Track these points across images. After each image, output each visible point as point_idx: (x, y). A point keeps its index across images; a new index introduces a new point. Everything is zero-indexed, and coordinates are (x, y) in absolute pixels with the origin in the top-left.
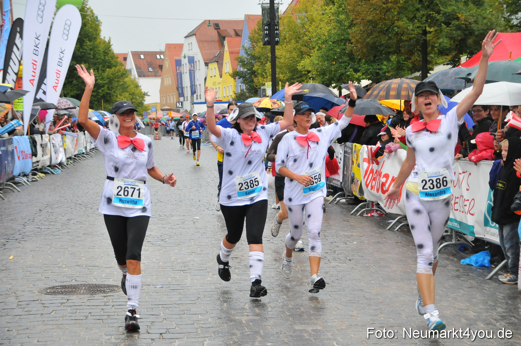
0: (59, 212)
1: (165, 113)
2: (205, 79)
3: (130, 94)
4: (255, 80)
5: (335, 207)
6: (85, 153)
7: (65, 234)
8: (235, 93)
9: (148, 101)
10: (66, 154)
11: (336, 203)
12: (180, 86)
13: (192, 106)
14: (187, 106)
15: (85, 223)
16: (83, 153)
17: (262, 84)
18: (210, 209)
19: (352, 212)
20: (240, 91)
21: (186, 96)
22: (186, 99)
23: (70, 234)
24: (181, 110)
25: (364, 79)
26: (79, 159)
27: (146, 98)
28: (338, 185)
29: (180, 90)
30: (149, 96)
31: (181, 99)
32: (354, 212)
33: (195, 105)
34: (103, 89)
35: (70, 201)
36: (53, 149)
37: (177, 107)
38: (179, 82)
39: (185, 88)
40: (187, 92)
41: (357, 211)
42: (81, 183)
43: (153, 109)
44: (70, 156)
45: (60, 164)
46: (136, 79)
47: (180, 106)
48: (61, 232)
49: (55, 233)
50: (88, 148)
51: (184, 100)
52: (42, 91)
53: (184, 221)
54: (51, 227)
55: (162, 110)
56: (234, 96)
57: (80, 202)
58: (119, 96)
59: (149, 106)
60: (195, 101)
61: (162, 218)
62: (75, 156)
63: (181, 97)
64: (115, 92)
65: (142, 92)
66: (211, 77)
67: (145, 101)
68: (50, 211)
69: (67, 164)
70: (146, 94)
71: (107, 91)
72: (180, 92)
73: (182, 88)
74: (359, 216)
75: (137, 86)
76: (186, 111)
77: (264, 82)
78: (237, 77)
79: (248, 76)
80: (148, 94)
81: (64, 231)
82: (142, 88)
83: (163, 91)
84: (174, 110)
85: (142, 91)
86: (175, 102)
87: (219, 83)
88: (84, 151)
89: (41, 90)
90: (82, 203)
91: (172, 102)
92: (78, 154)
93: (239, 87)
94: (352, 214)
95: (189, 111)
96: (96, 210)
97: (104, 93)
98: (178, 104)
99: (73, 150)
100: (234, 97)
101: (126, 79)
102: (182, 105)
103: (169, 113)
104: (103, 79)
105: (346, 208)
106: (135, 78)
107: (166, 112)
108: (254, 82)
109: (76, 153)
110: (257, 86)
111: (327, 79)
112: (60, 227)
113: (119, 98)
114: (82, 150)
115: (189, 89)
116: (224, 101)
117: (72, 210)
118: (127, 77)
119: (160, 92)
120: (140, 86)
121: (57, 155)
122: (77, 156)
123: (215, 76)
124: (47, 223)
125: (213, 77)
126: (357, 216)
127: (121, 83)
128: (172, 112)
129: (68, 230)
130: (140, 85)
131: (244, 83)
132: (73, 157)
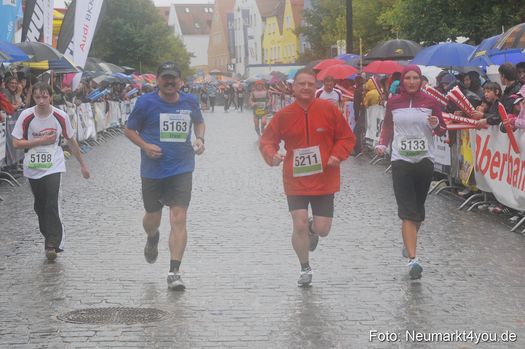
0: (87, 204)
1: (214, 77)
2: (262, 37)
3: (172, 55)
4: (324, 38)
5: (436, 199)
6: (120, 126)
7: (94, 234)
8: (298, 54)
9: (194, 63)
10: (96, 128)
11: (438, 194)
12: (232, 45)
13: (247, 69)
14: (241, 69)
15: (119, 219)
16: (117, 127)
17: (332, 42)
18: (277, 200)
19: (462, 206)
20: (303, 51)
21: (239, 57)
22: (239, 61)
23: (100, 234)
24: (234, 74)
25: (460, 36)
26: (113, 134)
27: (192, 60)
28: (440, 170)
29: (232, 50)
30: (195, 57)
31: (234, 61)
32: (464, 207)
33: (251, 68)
34: (140, 48)
35: (100, 189)
36: (80, 122)
37: (228, 70)
38: (231, 41)
39: (238, 48)
40: (241, 53)
41: (469, 205)
42: (114, 165)
43: (200, 73)
44: (102, 130)
45: (90, 140)
46: (180, 37)
47: (232, 69)
48: (88, 230)
49: (81, 233)
50: (123, 121)
51: (237, 62)
52: (70, 51)
53: (244, 217)
54: (76, 223)
55: (211, 74)
56: (297, 57)
57: (113, 189)
58: (160, 58)
59: (195, 69)
60: (250, 63)
61: (217, 212)
62: (107, 130)
63: (234, 58)
64: (155, 52)
65: (187, 53)
66: (270, 34)
67: (190, 63)
68: (76, 201)
69: (98, 140)
70: (191, 55)
71: (146, 51)
72: (232, 52)
73: (235, 48)
74: (471, 212)
75: (181, 46)
76: (239, 75)
77: (334, 40)
78: (302, 34)
79: (314, 33)
80: (194, 55)
81: (92, 230)
82: (187, 47)
83: (212, 51)
84: (224, 75)
85: (187, 51)
86: (226, 64)
87: (279, 42)
88: (118, 124)
89: (68, 49)
90: (115, 191)
91: (223, 64)
92: (110, 128)
93: (303, 46)
94: (461, 209)
95: (242, 75)
96: (133, 201)
97: (142, 53)
98: (229, 67)
99: (104, 123)
100: (297, 59)
101: (169, 37)
102: (234, 67)
103: (219, 77)
104: (141, 36)
105: (452, 201)
106: (178, 35)
107: (216, 76)
108: (322, 40)
109: (109, 126)
110: (325, 45)
111: (414, 35)
112: (88, 224)
113: (160, 60)
114: (116, 123)
115: (243, 49)
116: (285, 62)
117: (102, 200)
118: (170, 34)
119: (208, 52)
120: (185, 46)
121: (85, 129)
122: (109, 129)
123: (274, 33)
124: (71, 218)
125: (272, 34)
126: (468, 212)
127: (162, 42)
128: (222, 77)
129: (98, 229)
130: (184, 44)
131: (309, 41)
132: (105, 131)
